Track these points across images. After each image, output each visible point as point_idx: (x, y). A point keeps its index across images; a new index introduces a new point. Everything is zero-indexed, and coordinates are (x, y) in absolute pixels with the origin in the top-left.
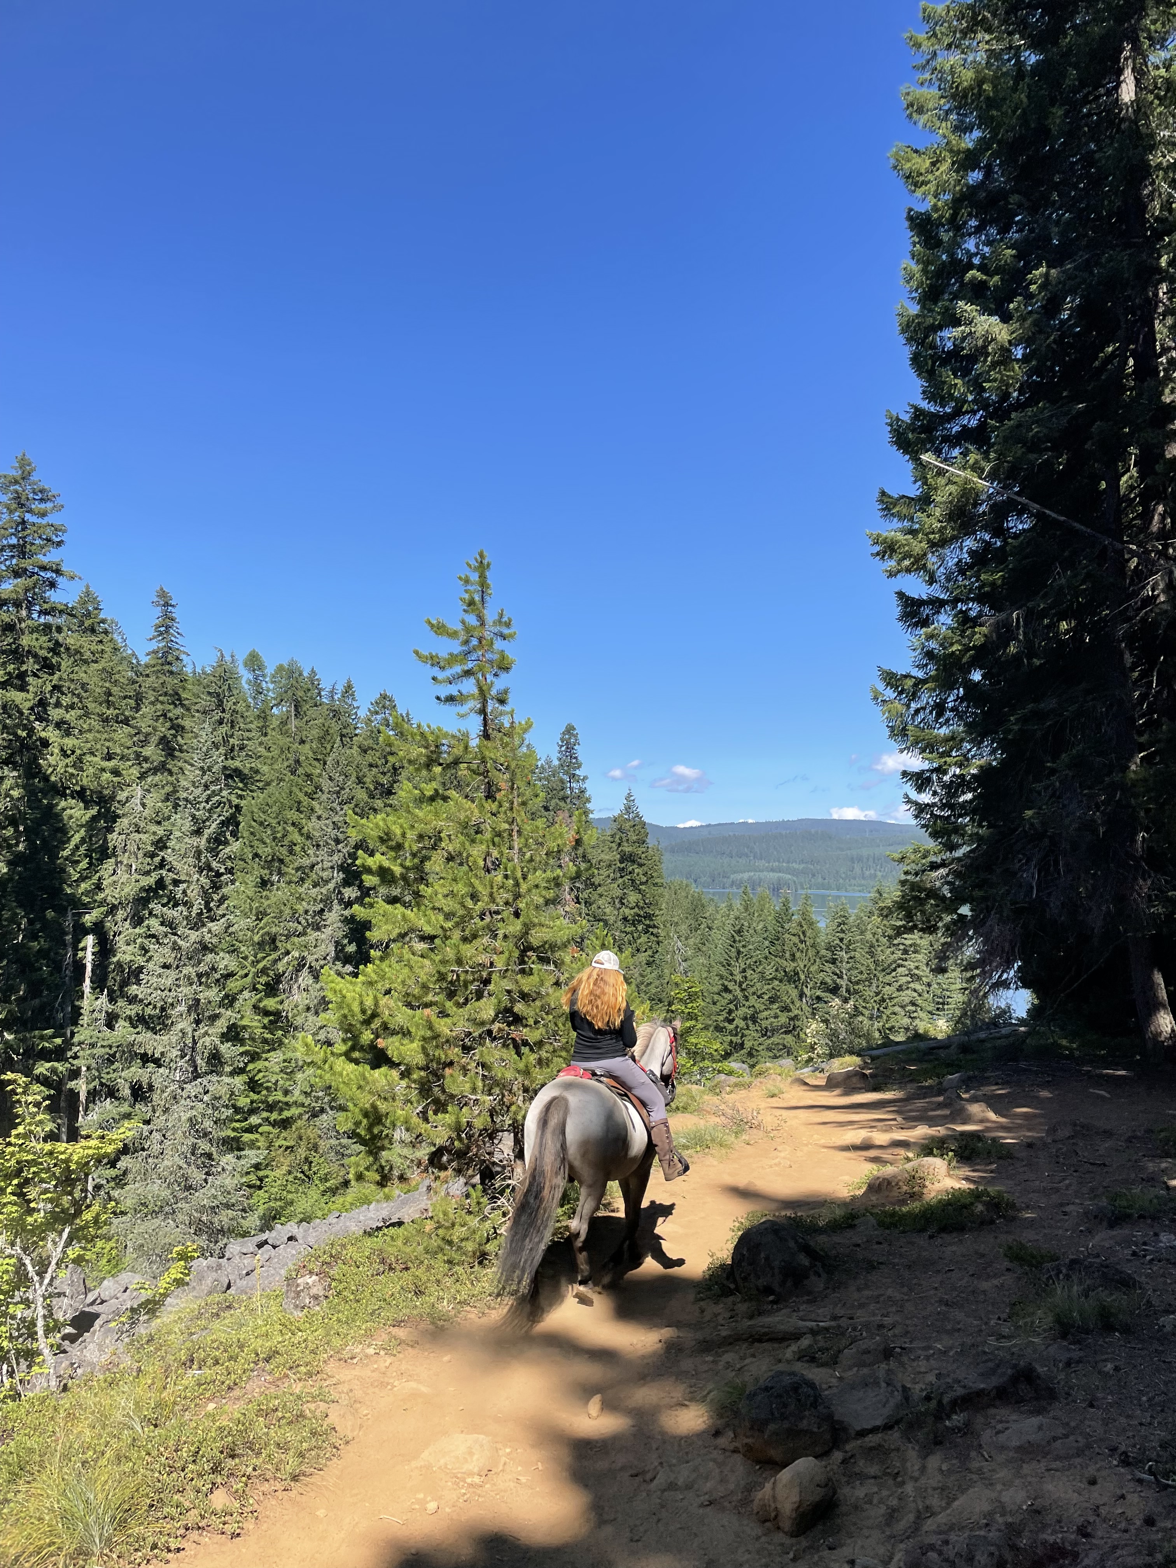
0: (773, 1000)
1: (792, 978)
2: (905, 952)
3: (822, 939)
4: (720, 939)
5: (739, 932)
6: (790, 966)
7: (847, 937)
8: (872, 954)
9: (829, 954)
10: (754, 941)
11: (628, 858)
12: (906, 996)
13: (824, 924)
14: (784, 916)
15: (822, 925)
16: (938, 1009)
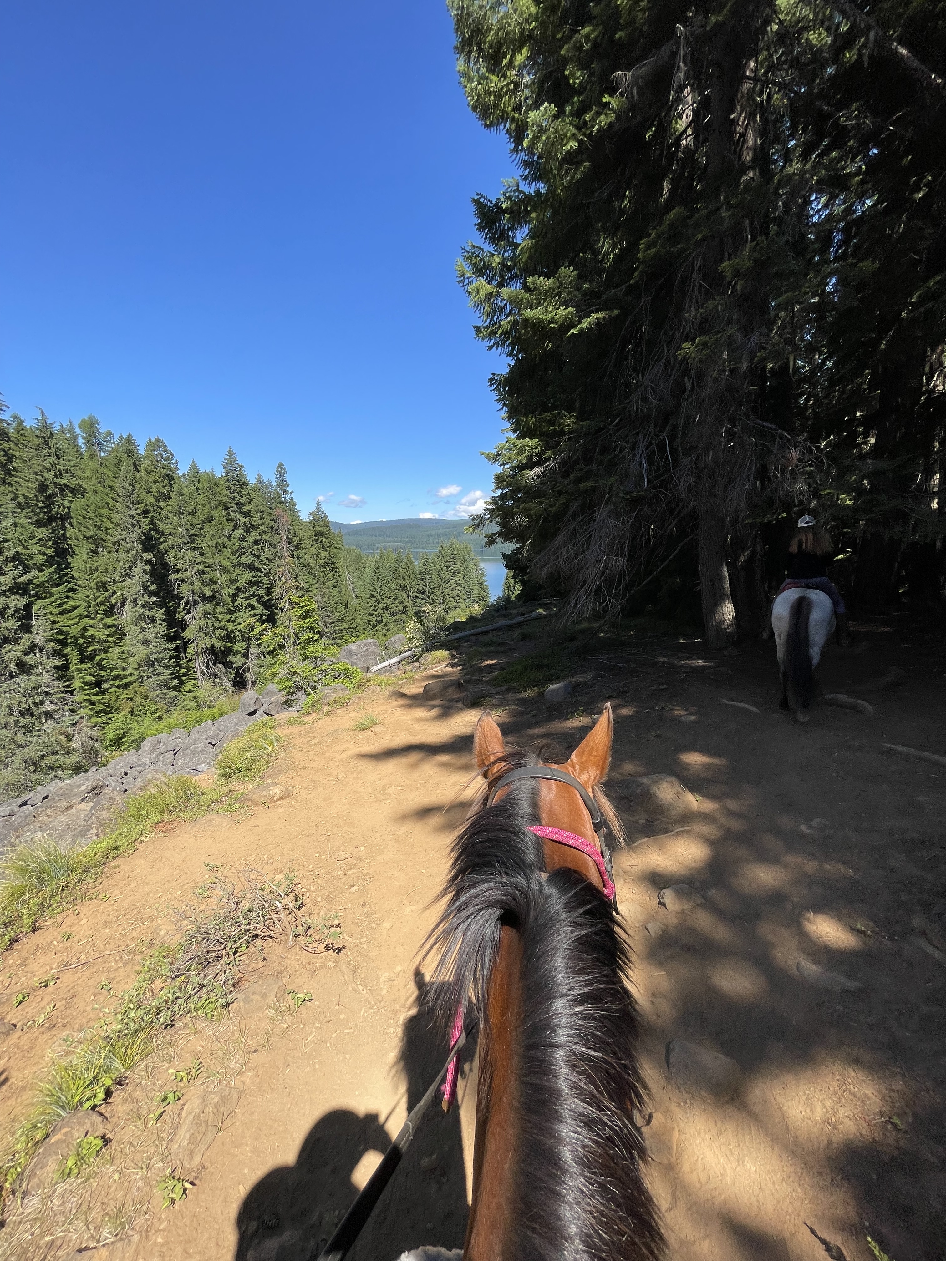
0: (395, 599)
1: (404, 588)
2: (454, 573)
3: (417, 570)
4: (369, 572)
5: (377, 568)
6: (403, 583)
7: (428, 568)
8: (440, 575)
9: (420, 576)
10: (385, 573)
11: (320, 534)
12: (455, 593)
13: (417, 564)
14: (398, 561)
15: (416, 563)
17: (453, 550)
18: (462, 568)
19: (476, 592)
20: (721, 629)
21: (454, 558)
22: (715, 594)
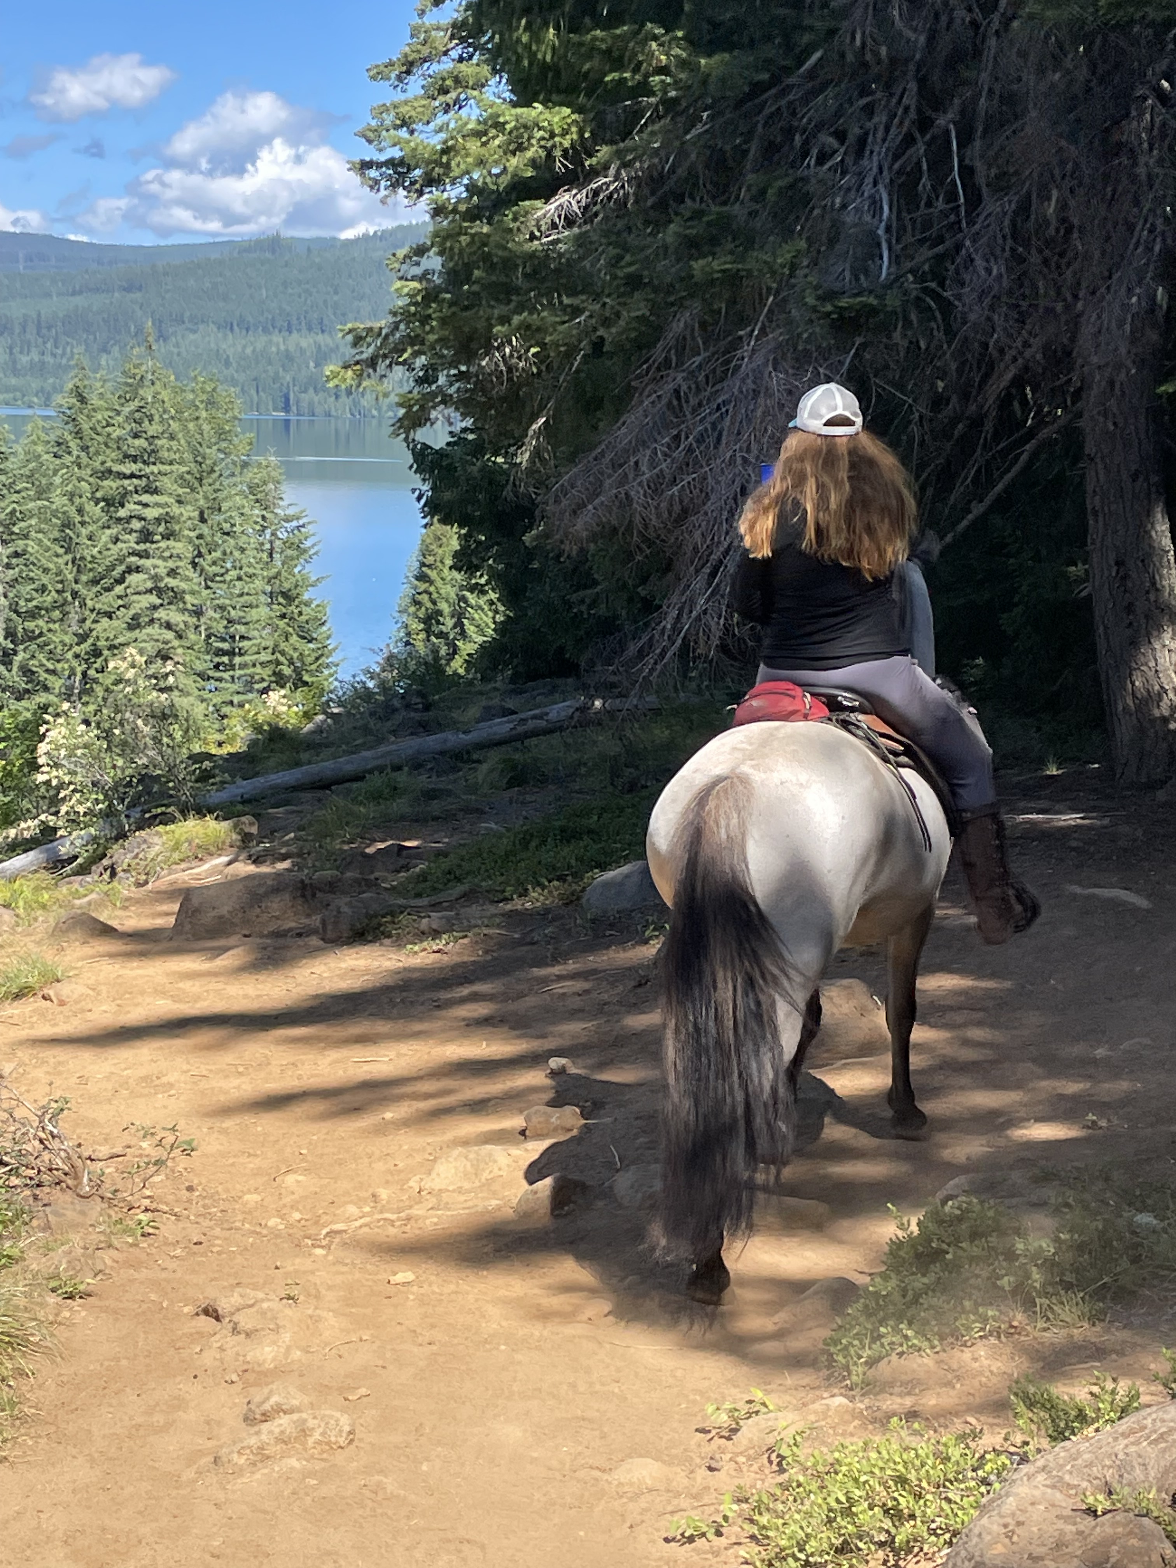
2: (146, 536)
8: (66, 543)
12: (148, 640)
16: (217, 667)
17: (141, 416)
18: (188, 512)
19: (262, 637)
20: (1153, 721)
21: (149, 456)
22: (1129, 608)
